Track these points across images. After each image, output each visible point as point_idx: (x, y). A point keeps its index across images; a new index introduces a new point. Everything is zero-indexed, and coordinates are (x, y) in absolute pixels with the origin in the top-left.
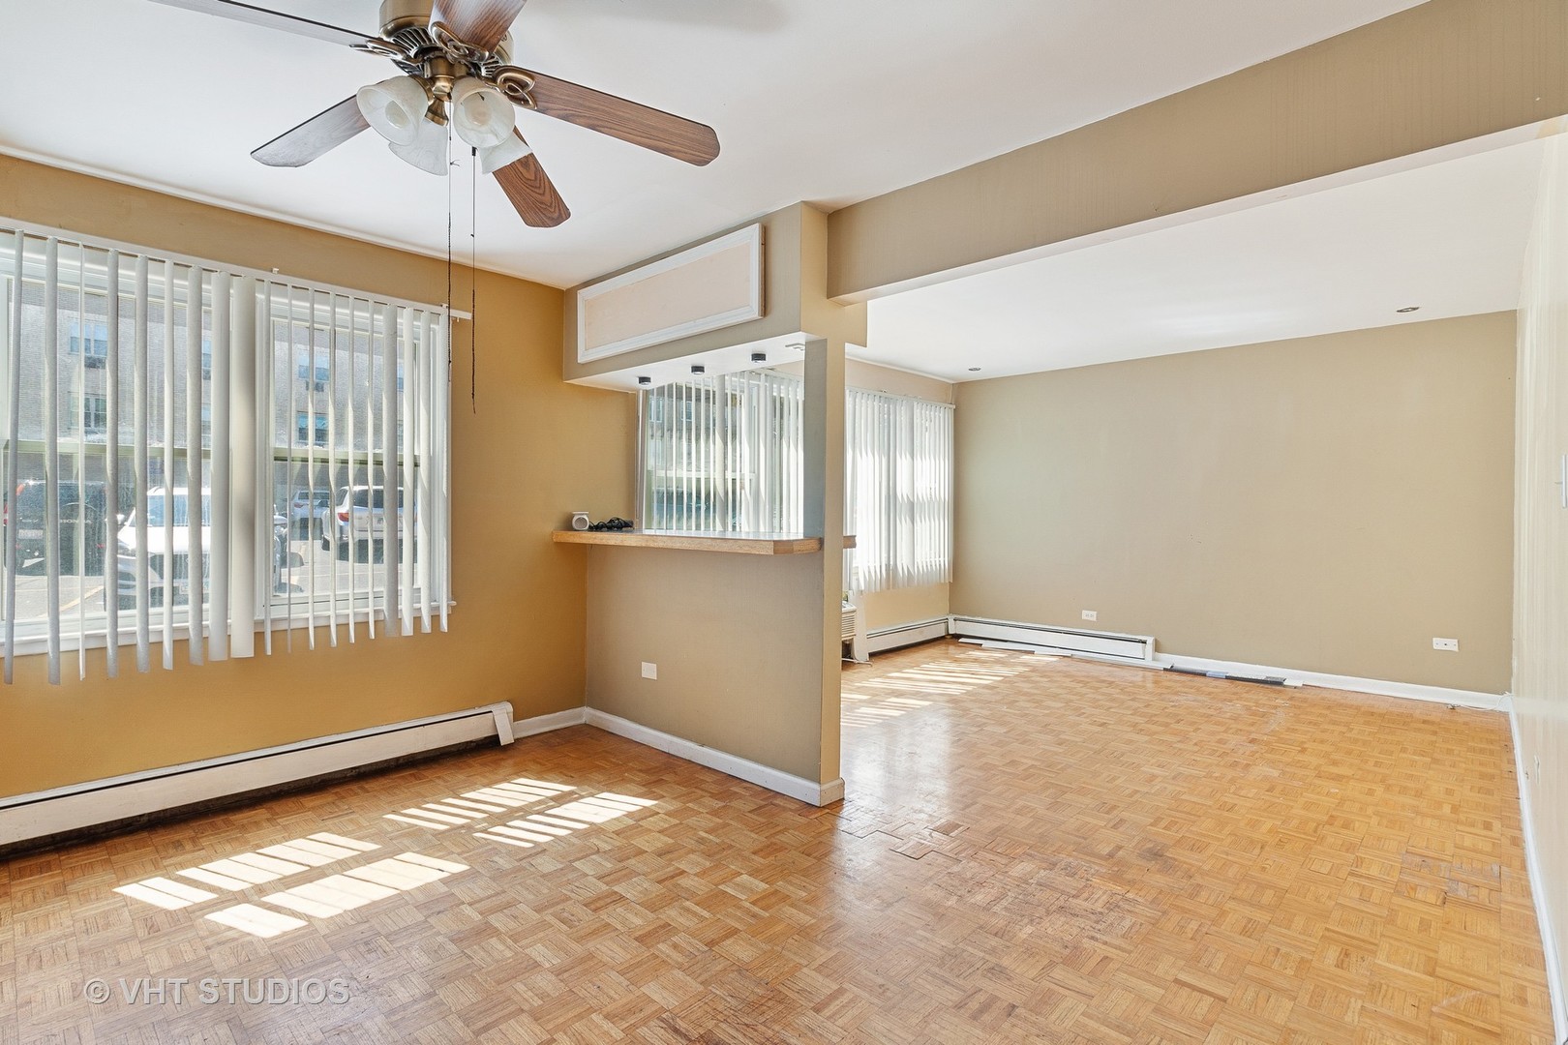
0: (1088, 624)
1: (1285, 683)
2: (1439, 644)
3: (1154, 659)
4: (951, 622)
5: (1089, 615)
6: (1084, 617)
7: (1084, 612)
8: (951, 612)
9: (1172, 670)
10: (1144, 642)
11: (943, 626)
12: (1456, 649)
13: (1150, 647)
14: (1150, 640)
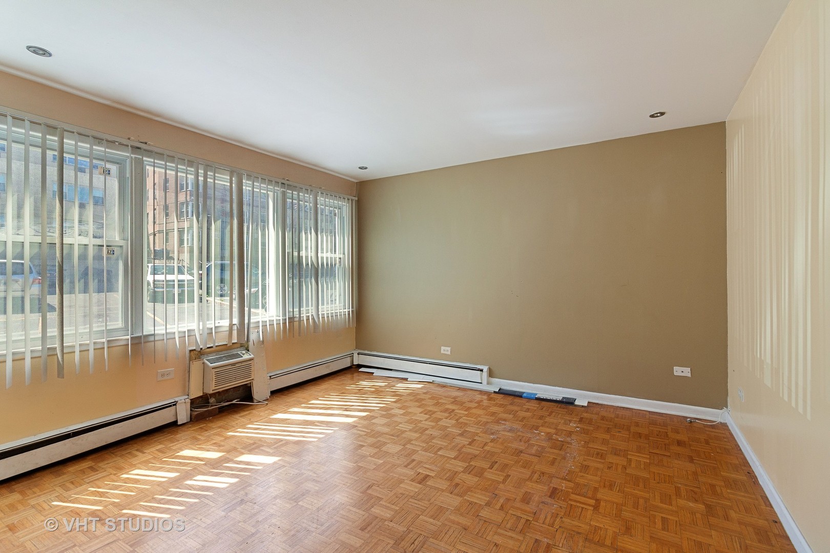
0: (445, 357)
1: (577, 403)
2: (678, 371)
3: (488, 383)
4: (355, 355)
5: (445, 350)
6: (442, 352)
7: (443, 348)
8: (357, 347)
9: (501, 392)
10: (482, 370)
11: (349, 359)
12: (689, 375)
13: (485, 374)
14: (485, 369)
